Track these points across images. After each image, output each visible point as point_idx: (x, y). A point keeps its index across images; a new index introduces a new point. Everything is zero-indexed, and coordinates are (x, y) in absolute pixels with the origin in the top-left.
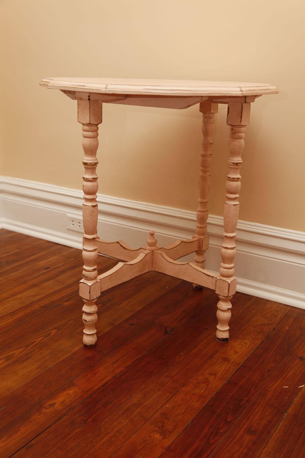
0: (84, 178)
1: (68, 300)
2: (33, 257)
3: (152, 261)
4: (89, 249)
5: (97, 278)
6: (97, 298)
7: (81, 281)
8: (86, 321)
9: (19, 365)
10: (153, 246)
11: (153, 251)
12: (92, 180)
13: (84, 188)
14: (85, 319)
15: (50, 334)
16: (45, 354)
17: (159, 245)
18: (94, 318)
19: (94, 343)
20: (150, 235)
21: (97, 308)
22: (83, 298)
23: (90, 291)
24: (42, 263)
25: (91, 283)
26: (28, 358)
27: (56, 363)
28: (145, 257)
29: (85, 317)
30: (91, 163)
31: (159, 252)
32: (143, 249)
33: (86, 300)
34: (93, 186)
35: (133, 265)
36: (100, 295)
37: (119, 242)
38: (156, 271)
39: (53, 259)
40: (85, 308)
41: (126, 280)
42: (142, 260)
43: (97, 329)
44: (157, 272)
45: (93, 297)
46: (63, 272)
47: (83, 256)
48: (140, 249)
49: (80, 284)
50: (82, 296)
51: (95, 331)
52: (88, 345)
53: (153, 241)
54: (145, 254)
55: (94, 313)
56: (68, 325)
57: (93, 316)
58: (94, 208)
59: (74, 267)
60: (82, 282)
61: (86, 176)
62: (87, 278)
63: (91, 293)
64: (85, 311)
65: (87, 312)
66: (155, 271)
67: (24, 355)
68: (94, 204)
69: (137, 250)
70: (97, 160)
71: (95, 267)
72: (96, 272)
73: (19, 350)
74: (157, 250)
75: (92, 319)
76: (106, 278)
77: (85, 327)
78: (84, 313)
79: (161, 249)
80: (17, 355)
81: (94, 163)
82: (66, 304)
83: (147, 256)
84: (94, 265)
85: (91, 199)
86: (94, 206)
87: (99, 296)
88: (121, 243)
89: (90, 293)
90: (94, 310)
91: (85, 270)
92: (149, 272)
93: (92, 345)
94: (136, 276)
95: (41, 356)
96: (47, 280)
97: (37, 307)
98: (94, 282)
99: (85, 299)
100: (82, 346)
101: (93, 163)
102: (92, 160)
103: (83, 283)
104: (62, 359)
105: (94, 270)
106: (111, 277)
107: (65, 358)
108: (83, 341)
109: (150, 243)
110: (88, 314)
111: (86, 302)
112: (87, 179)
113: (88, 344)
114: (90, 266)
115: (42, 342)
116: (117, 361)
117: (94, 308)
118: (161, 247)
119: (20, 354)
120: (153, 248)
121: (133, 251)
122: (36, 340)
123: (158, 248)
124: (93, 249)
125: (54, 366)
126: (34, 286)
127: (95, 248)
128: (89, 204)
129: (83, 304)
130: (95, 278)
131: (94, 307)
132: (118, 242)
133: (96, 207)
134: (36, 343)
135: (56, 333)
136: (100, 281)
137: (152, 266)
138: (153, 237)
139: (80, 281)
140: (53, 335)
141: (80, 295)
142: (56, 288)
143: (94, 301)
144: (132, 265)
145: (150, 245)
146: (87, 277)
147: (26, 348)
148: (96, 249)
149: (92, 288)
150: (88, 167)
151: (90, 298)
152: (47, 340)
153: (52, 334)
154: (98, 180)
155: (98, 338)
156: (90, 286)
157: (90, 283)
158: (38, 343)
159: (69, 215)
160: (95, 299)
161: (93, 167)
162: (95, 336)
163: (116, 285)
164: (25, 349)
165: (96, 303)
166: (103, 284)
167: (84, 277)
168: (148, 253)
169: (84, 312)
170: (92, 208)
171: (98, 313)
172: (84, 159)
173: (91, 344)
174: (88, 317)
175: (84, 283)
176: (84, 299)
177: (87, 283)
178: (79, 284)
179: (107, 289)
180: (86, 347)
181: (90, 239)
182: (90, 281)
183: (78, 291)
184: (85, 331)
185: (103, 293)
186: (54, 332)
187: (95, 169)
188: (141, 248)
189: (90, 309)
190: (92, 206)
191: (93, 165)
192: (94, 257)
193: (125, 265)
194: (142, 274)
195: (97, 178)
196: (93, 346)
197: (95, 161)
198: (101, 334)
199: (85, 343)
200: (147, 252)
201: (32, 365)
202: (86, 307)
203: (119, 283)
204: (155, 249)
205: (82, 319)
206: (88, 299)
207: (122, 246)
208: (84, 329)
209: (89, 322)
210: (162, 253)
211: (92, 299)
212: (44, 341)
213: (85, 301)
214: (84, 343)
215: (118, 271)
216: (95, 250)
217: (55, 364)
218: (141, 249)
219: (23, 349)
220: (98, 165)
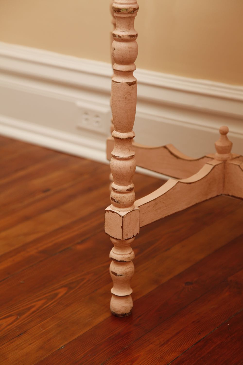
0: (114, 35)
1: (82, 242)
2: (21, 173)
3: (224, 178)
4: (121, 155)
5: (135, 204)
6: (134, 236)
7: (109, 208)
8: (115, 274)
9: (8, 343)
10: (226, 153)
11: (225, 162)
12: (129, 38)
13: (115, 52)
14: (114, 271)
15: (57, 295)
16: (50, 327)
17: (235, 152)
18: (128, 269)
19: (129, 311)
20: (220, 135)
21: (133, 253)
22: (111, 236)
23: (122, 225)
24: (38, 183)
25: (125, 211)
26: (23, 333)
27: (69, 342)
28: (212, 172)
29: (113, 267)
30: (127, 10)
31: (236, 162)
32: (208, 157)
33: (116, 239)
34: (130, 49)
35: (192, 184)
36: (138, 232)
37: (168, 147)
38: (231, 194)
39: (55, 175)
40: (114, 254)
41: (180, 209)
42: (207, 175)
43: (132, 288)
44: (233, 196)
45: (127, 235)
46: (71, 197)
47: (111, 168)
48: (203, 158)
49: (107, 213)
50: (109, 234)
51: (129, 292)
52: (119, 315)
53: (226, 144)
54: (212, 167)
55: (129, 262)
56: (84, 282)
57: (128, 267)
58: (131, 86)
59: (90, 189)
60: (109, 211)
61: (119, 32)
62: (118, 204)
63: (124, 228)
64: (115, 258)
65: (117, 259)
66: (229, 195)
67: (16, 327)
68: (131, 80)
69: (198, 160)
70: (136, 3)
71: (131, 186)
72: (132, 194)
73: (7, 320)
74: (233, 159)
75: (126, 271)
76: (148, 204)
77: (115, 285)
78: (113, 261)
79: (238, 157)
80: (4, 328)
81: (132, 9)
82: (80, 247)
83: (215, 169)
84: (129, 182)
85: (127, 72)
86: (130, 84)
87: (137, 234)
88: (171, 149)
89: (122, 227)
90: (129, 256)
91: (114, 190)
92: (217, 196)
93: (126, 314)
94: (197, 202)
95: (44, 331)
96: (48, 209)
97: (32, 251)
98: (129, 209)
99: (115, 237)
100: (108, 315)
101: (130, 8)
102: (130, 4)
103: (111, 211)
104: (77, 336)
105: (130, 190)
106: (156, 204)
107: (82, 333)
108: (111, 307)
109: (221, 147)
110: (119, 263)
111: (116, 243)
112: (119, 36)
113: (119, 313)
114: (123, 184)
115: (44, 309)
116: (168, 341)
117: (129, 254)
118: (238, 155)
119: (9, 327)
120: (225, 156)
121: (191, 161)
122: (33, 304)
123: (234, 156)
124: (129, 155)
125: (65, 346)
126: (26, 218)
127: (132, 153)
128: (123, 80)
129: (112, 246)
130: (131, 204)
131: (129, 252)
132: (165, 147)
133: (134, 85)
134: (33, 309)
135: (66, 293)
136: (138, 209)
137: (224, 186)
138: (226, 137)
139: (106, 209)
140: (62, 297)
141: (106, 232)
142: (62, 223)
143: (130, 241)
144: (190, 183)
145: (221, 151)
146: (118, 202)
147: (19, 317)
148: (134, 156)
149: (126, 219)
150: (122, 16)
151: (123, 237)
152: (52, 305)
153: (60, 295)
154: (138, 40)
155: (134, 303)
156: (123, 217)
157: (123, 212)
158: (38, 309)
159: (80, 104)
160: (130, 238)
161: (130, 15)
162: (130, 300)
163: (163, 217)
164: (17, 319)
165: (133, 246)
166: (143, 214)
167: (113, 202)
168: (217, 165)
169: (112, 259)
170: (128, 87)
171: (136, 262)
172: (116, 3)
173: (124, 313)
174: (118, 268)
175: (113, 212)
176: (113, 238)
177: (118, 212)
178: (105, 213)
179: (150, 222)
180: (115, 317)
181: (123, 139)
182: (123, 209)
183: (102, 224)
184: (113, 291)
185: (144, 229)
186: (62, 292)
187: (132, 19)
188: (205, 157)
189: (122, 255)
190: (127, 83)
191: (130, 13)
192: (129, 169)
193: (179, 183)
194: (207, 200)
195: (137, 35)
196: (128, 315)
197: (134, 6)
198: (138, 297)
199: (114, 311)
200: (214, 163)
201: (30, 344)
202: (115, 252)
203: (169, 214)
204: (229, 158)
205: (109, 271)
206: (120, 237)
207: (172, 153)
208: (112, 287)
209: (121, 275)
210: (240, 165)
211: (125, 238)
212: (47, 307)
213: (113, 241)
214: (112, 310)
215: (168, 193)
216: (131, 157)
217: (66, 343)
218: (205, 159)
219: (13, 318)
220: (139, 13)
